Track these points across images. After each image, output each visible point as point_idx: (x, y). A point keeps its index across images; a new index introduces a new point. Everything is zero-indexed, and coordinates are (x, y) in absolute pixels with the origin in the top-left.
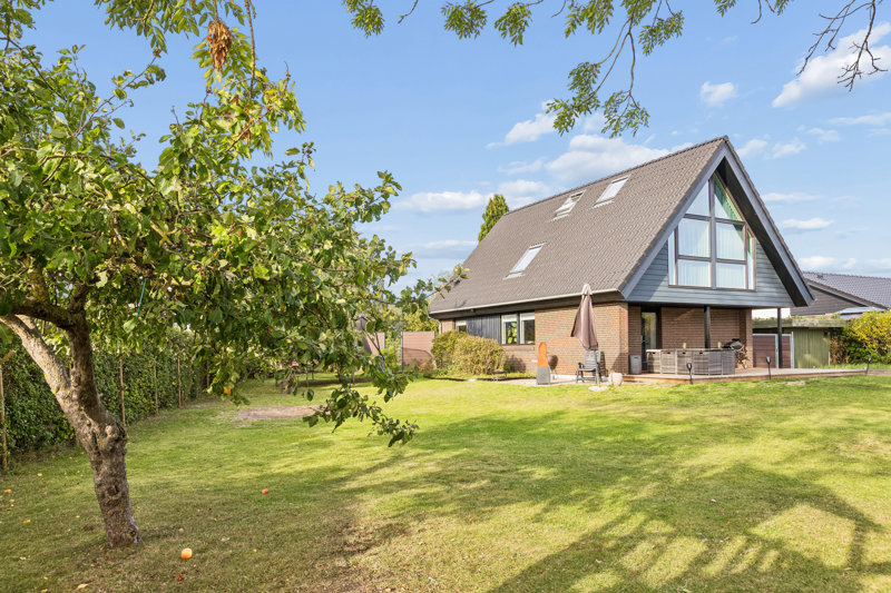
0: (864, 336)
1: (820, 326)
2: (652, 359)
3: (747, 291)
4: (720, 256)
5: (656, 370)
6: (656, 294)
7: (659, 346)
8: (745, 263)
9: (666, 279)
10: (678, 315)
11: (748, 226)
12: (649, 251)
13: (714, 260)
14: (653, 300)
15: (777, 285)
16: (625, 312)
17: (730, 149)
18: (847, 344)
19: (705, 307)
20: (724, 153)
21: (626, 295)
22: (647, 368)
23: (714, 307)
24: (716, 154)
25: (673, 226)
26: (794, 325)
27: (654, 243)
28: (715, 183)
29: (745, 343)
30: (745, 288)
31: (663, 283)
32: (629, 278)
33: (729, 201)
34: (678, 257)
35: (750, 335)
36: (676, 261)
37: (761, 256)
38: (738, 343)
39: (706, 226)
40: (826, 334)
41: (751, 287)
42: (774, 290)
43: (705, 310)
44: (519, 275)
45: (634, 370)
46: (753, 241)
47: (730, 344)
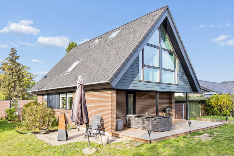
0: (215, 105)
1: (198, 100)
2: (129, 120)
3: (175, 85)
4: (164, 67)
5: (132, 127)
6: (132, 85)
7: (134, 113)
8: (174, 71)
9: (137, 77)
10: (144, 95)
11: (175, 54)
12: (128, 60)
13: (161, 68)
14: (130, 88)
15: (186, 83)
16: (115, 95)
17: (169, 13)
18: (206, 107)
19: (156, 92)
20: (166, 14)
21: (114, 85)
22: (127, 125)
23: (160, 92)
24: (163, 14)
25: (141, 48)
26: (190, 100)
27: (131, 55)
28: (162, 31)
29: (172, 108)
30: (174, 83)
31: (135, 79)
32: (116, 75)
33: (168, 40)
34: (144, 65)
35: (174, 104)
36: (143, 68)
37: (180, 69)
38: (169, 109)
39: (158, 51)
40: (200, 103)
41: (176, 83)
42: (186, 85)
43: (156, 94)
44: (68, 74)
45: (119, 128)
46: (177, 61)
47: (166, 109)
